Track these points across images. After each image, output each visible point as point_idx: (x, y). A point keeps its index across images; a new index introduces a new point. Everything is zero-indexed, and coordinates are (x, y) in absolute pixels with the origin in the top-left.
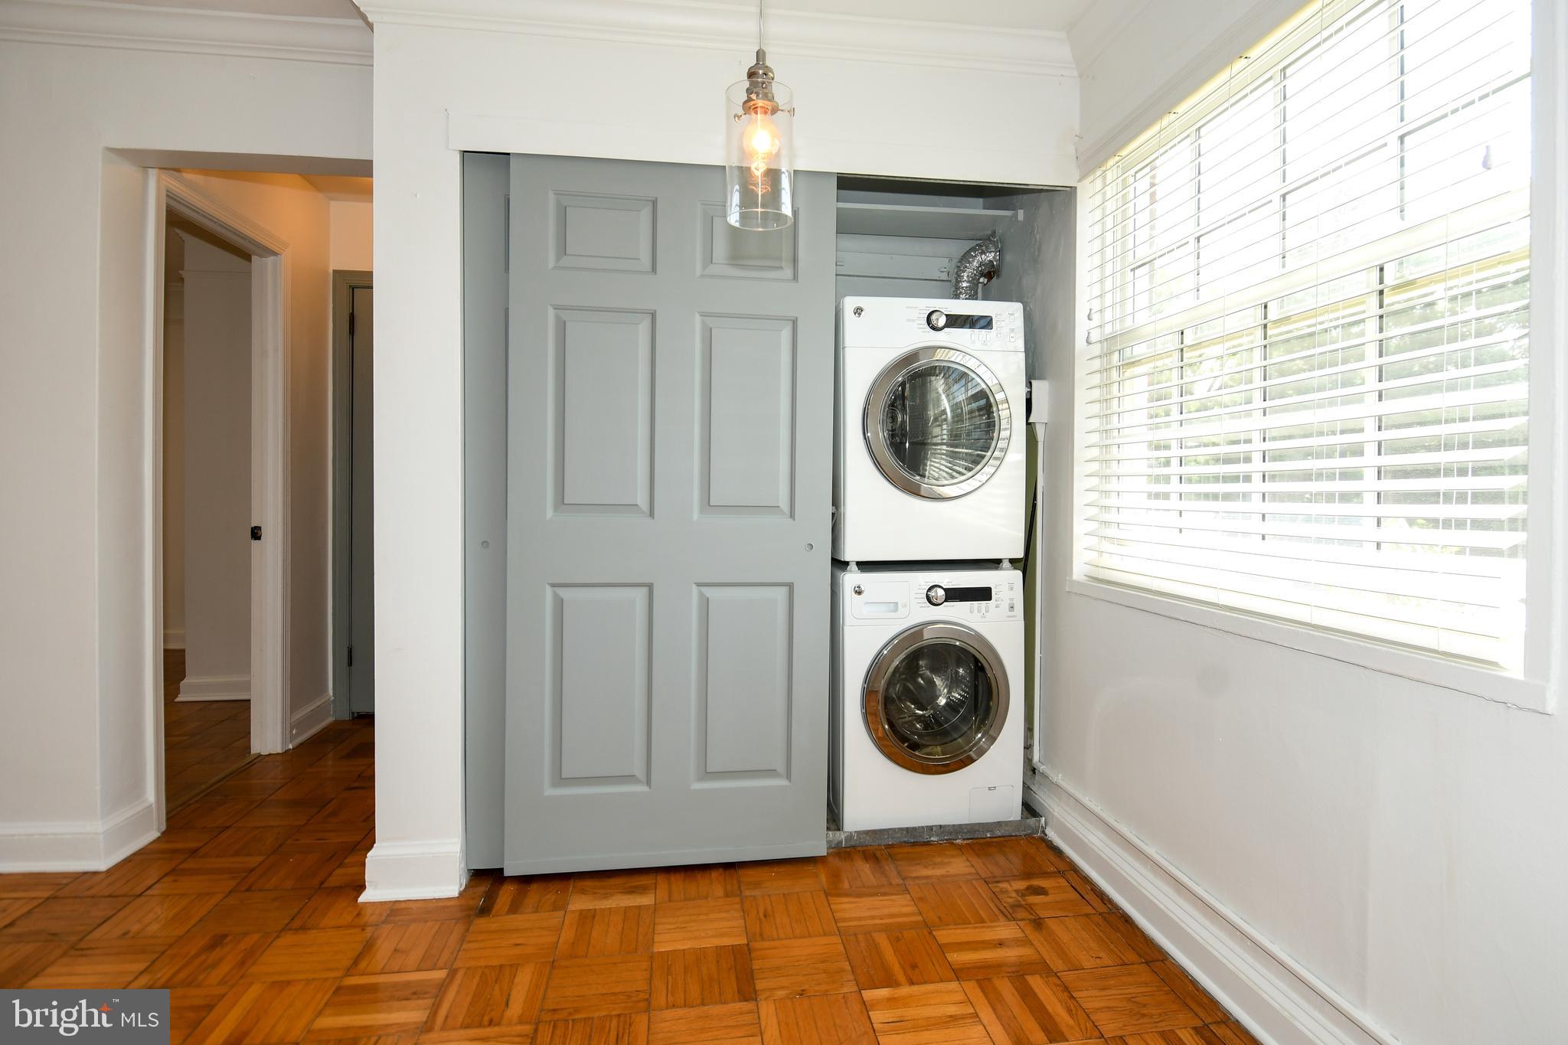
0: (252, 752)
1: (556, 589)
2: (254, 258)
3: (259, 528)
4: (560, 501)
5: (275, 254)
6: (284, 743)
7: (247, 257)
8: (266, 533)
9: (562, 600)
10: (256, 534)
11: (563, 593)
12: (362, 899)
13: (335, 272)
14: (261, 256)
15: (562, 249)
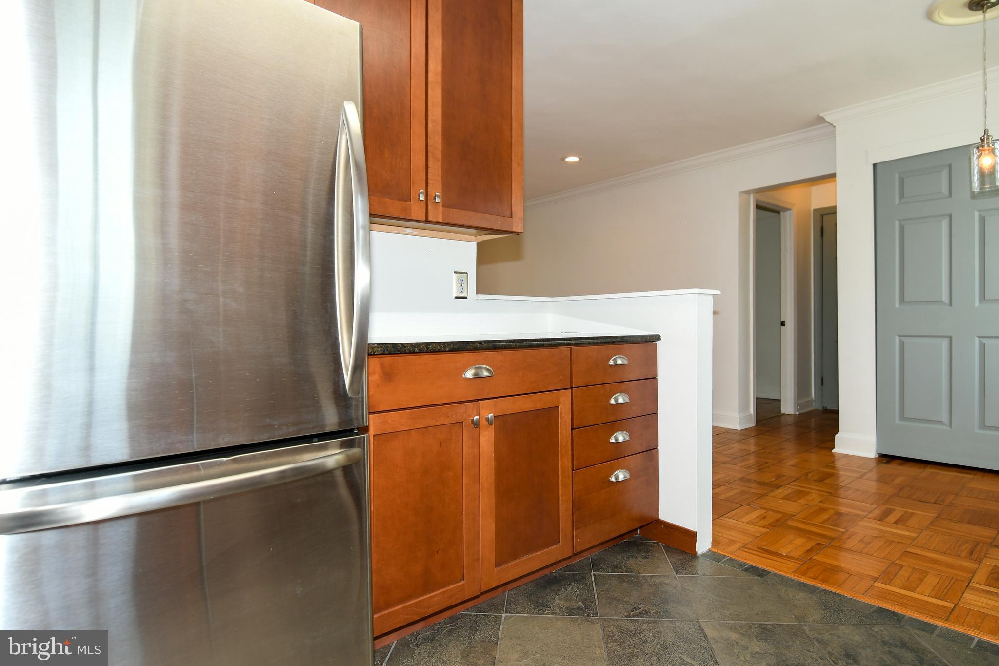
0: (782, 412)
1: (901, 338)
2: (782, 213)
3: (784, 322)
4: (902, 300)
5: (790, 210)
6: (794, 412)
7: (779, 213)
8: (787, 324)
9: (904, 342)
10: (783, 324)
11: (904, 339)
12: (833, 451)
13: (815, 210)
14: (784, 212)
15: (902, 195)
